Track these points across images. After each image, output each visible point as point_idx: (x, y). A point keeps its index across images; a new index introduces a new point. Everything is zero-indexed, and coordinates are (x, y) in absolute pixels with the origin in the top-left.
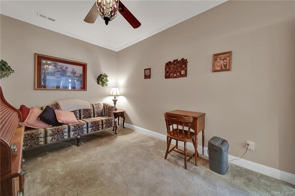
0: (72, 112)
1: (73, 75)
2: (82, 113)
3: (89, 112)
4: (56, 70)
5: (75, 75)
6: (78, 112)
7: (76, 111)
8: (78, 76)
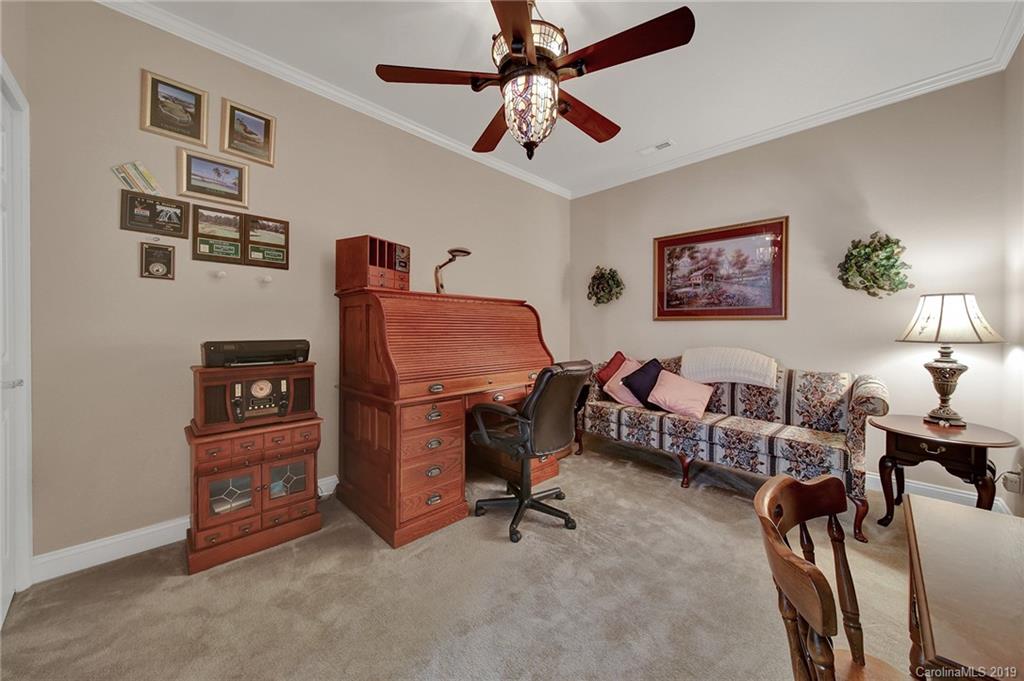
0: (710, 385)
1: (737, 271)
2: (738, 395)
3: (766, 399)
4: (694, 267)
5: (745, 269)
6: (727, 389)
7: (721, 383)
8: (754, 270)
